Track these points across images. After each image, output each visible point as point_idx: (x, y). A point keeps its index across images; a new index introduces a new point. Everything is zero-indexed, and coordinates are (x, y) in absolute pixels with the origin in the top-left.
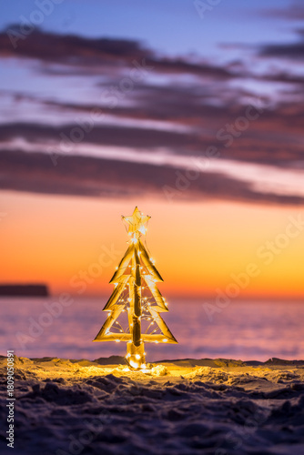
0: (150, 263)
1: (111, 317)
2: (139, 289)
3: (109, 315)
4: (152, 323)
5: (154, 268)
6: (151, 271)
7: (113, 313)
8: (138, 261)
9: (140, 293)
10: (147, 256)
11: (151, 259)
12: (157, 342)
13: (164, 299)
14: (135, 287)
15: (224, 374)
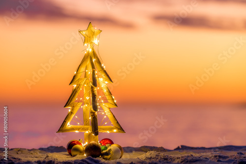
0: (102, 68)
1: (72, 113)
2: (95, 89)
3: (70, 111)
4: (105, 117)
5: (105, 72)
6: (103, 75)
7: (72, 109)
8: (93, 67)
9: (96, 92)
10: (99, 62)
11: (103, 65)
12: (108, 132)
13: (113, 97)
14: (92, 87)
15: (168, 156)
